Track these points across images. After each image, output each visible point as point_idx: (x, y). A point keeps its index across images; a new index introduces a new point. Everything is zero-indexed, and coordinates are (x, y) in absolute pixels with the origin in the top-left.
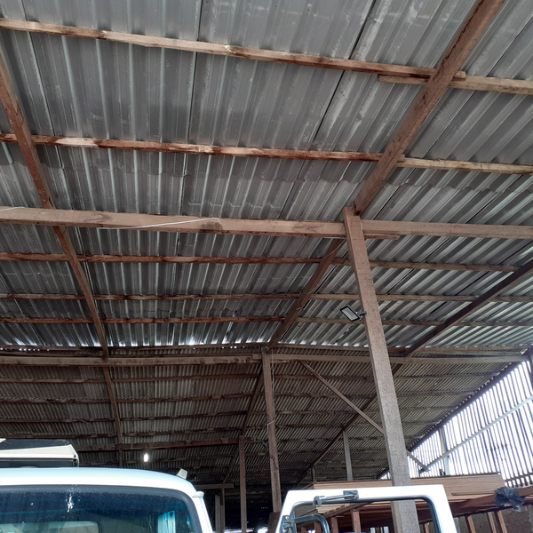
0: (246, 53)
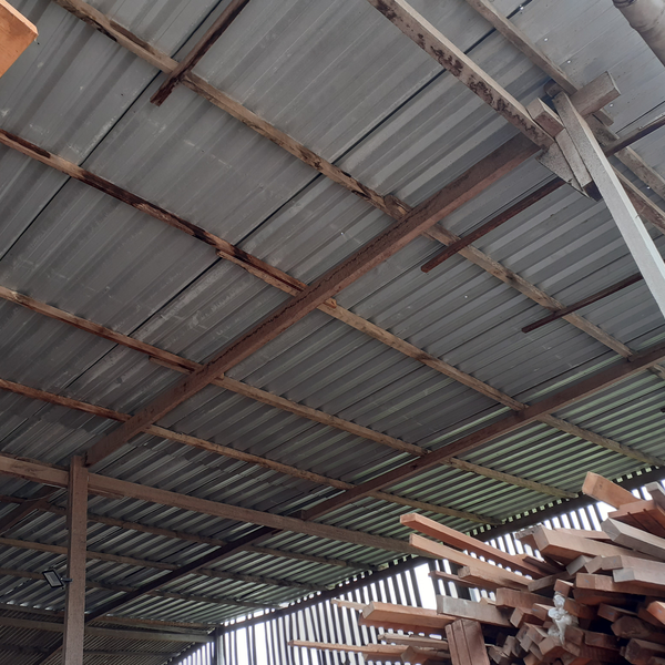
0: (31, 305)
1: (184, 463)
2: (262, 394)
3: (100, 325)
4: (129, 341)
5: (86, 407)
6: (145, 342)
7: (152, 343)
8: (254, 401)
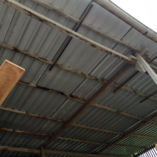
0: (29, 114)
1: (66, 144)
2: (82, 126)
3: (44, 116)
4: (50, 119)
5: (43, 134)
6: (54, 118)
7: (55, 118)
8: (80, 128)
